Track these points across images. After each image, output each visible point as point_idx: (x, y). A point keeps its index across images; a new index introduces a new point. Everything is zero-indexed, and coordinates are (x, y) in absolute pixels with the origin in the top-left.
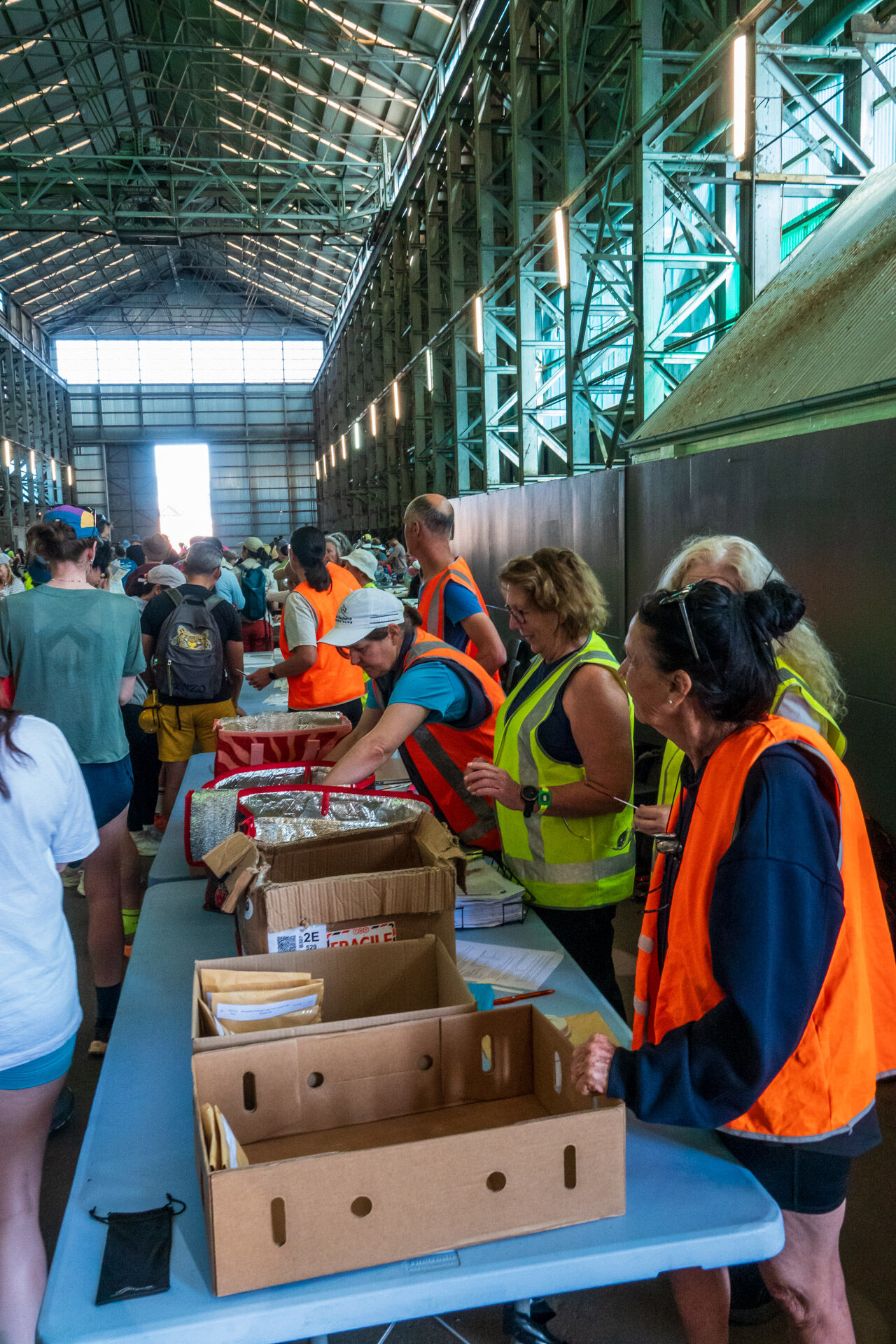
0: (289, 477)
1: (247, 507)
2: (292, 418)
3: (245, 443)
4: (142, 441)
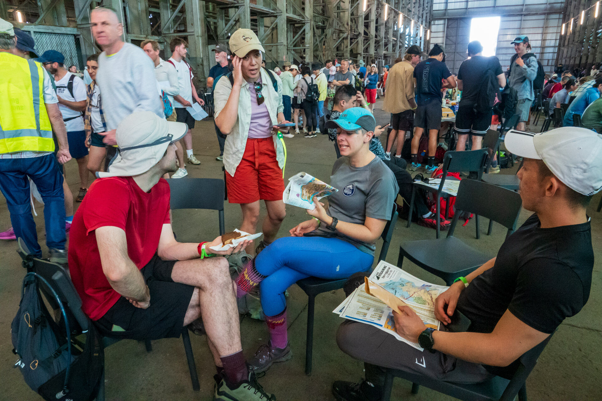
0: (543, 33)
3: (521, 15)
4: (466, 16)
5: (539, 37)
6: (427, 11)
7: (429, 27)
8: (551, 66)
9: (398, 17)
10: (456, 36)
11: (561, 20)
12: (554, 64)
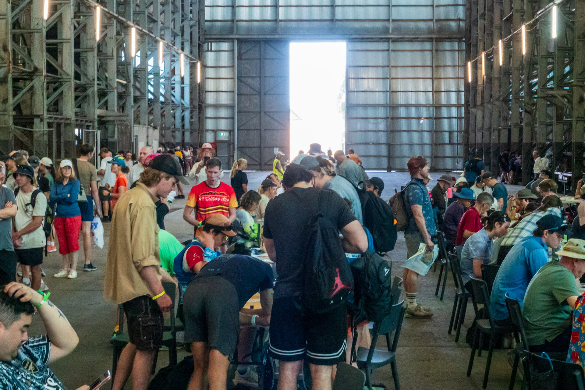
0: (433, 79)
1: (385, 112)
2: (442, 13)
3: (387, 40)
4: (277, 37)
5: (426, 85)
6: (192, 23)
7: (200, 57)
8: (458, 144)
9: (127, 34)
10: (261, 76)
11: (463, 54)
12: (461, 140)
